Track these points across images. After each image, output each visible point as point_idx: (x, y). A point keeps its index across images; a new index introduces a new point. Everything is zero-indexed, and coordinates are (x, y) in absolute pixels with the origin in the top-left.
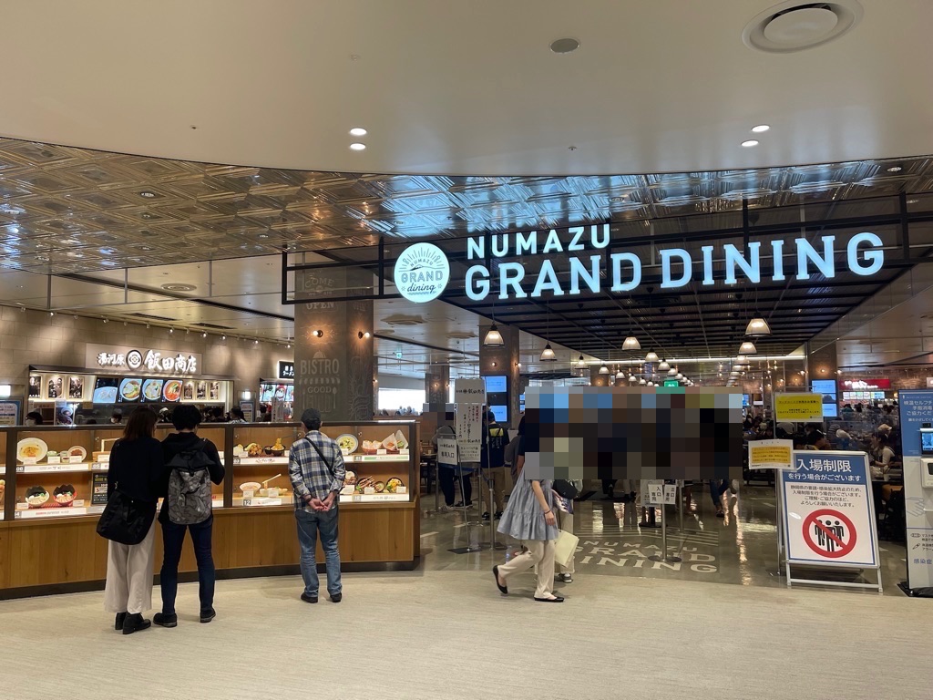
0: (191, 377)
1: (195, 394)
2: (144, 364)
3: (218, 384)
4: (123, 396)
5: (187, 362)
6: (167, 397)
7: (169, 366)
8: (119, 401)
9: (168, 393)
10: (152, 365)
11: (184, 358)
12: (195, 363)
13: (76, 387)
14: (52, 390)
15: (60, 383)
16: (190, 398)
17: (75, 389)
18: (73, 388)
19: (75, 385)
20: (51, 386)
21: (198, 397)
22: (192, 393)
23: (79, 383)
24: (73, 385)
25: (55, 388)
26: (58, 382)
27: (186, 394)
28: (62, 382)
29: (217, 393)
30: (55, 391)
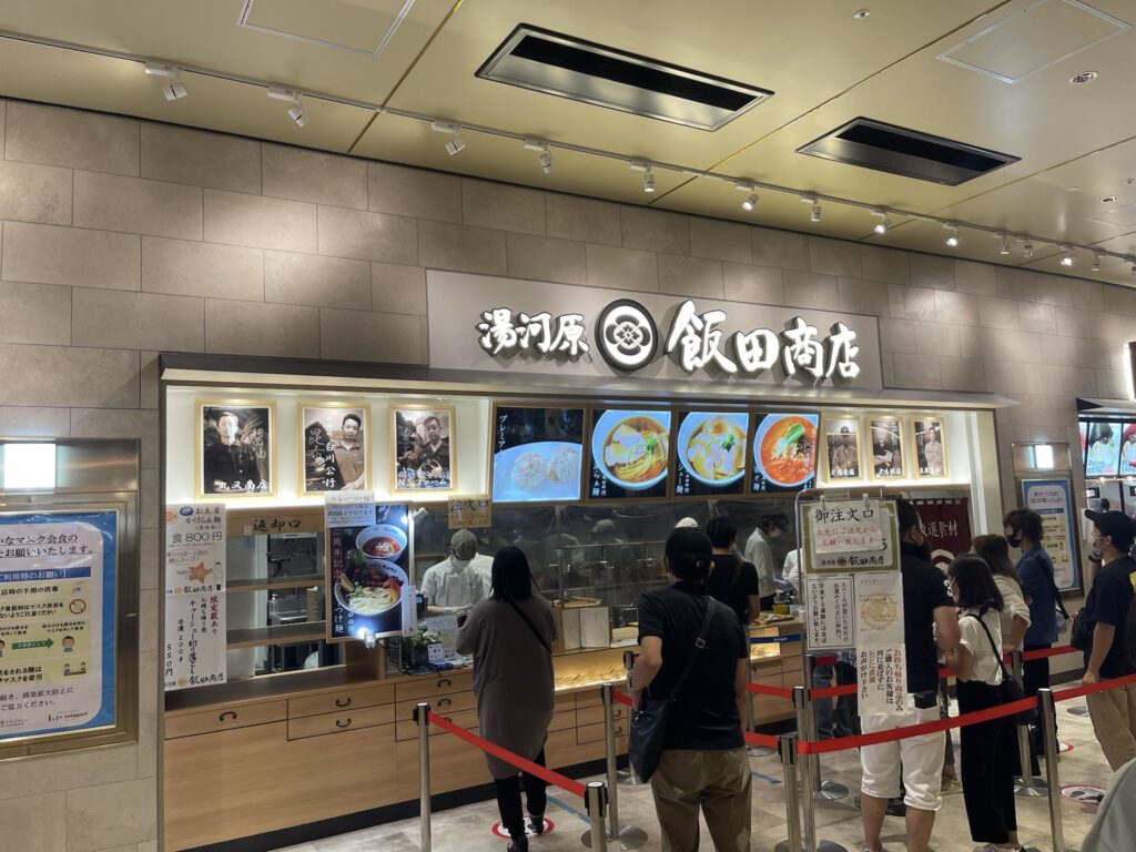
0: (845, 397)
1: (866, 459)
2: (665, 352)
3: (938, 424)
4: (607, 475)
5: (828, 345)
6: (771, 475)
7: (763, 358)
8: (596, 492)
9: (771, 461)
10: (699, 355)
11: (814, 331)
12: (856, 350)
13: (422, 446)
14: (320, 460)
15: (355, 432)
16: (852, 472)
17: (420, 455)
18: (411, 448)
19: (420, 438)
20: (315, 443)
21: (877, 468)
22: (855, 455)
23: (434, 428)
24: (412, 439)
25: (333, 452)
26: (347, 430)
27: (834, 461)
28: (364, 427)
29: (939, 453)
30: (335, 465)
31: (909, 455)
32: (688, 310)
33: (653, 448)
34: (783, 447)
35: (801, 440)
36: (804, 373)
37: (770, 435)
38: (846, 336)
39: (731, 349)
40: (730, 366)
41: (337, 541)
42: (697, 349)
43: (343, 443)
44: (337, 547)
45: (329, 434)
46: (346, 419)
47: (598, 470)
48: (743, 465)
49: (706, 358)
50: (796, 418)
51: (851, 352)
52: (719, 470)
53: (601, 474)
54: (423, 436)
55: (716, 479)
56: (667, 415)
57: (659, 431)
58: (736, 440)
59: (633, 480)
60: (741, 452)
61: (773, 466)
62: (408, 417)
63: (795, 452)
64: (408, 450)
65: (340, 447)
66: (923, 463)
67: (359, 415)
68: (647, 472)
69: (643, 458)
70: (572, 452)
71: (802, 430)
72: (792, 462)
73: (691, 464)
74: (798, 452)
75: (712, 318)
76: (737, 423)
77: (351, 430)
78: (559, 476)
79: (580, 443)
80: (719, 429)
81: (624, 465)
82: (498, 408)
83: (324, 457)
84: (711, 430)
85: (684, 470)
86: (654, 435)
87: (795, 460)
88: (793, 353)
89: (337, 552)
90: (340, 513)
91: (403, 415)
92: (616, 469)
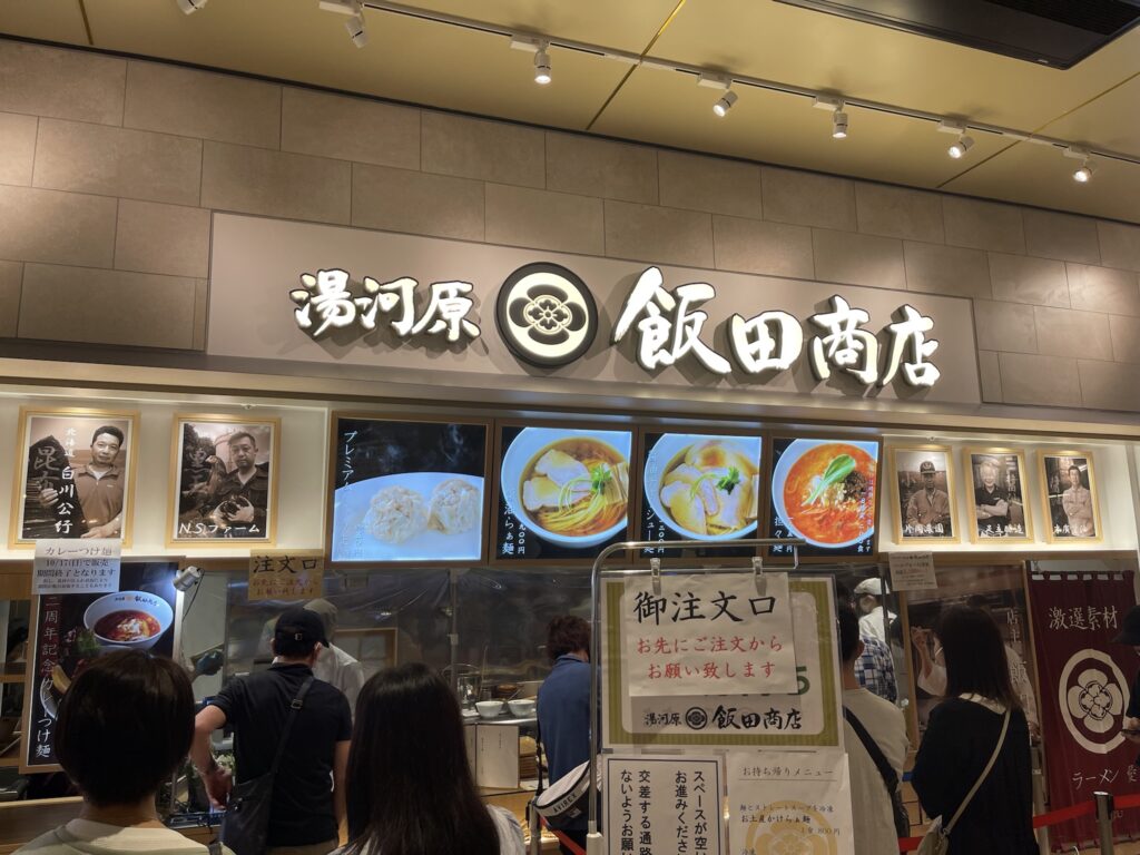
1: (964, 515)
2: (612, 343)
3: (1083, 461)
4: (526, 523)
5: (887, 338)
6: (803, 531)
7: (776, 354)
8: (508, 548)
9: (802, 509)
10: (668, 346)
11: (863, 317)
12: (932, 347)
13: (223, 475)
14: (50, 493)
15: (113, 452)
16: (940, 529)
17: (219, 488)
18: (206, 478)
19: (222, 464)
20: (45, 468)
21: (982, 523)
22: (945, 503)
23: (245, 449)
24: (209, 465)
25: (72, 481)
26: (100, 449)
27: (909, 512)
28: (128, 446)
29: (1087, 504)
30: (75, 500)
31: (1035, 507)
32: (651, 282)
33: (604, 486)
34: (820, 488)
35: (851, 479)
36: (846, 377)
37: (799, 469)
38: (917, 324)
39: (723, 341)
40: (720, 365)
41: (52, 616)
42: (664, 337)
43: (90, 468)
44: (51, 625)
45: (69, 454)
46: (98, 433)
47: (513, 517)
48: (754, 513)
49: (679, 352)
50: (841, 446)
51: (925, 349)
52: (717, 520)
53: (517, 523)
54: (225, 461)
55: (709, 533)
56: (625, 438)
57: (613, 460)
58: (743, 477)
59: (570, 533)
60: (750, 494)
61: (805, 517)
62: (202, 432)
63: (841, 497)
64: (200, 481)
65: (86, 474)
66: (1059, 517)
67: (120, 428)
68: (594, 521)
69: (587, 499)
70: (466, 491)
71: (852, 465)
72: (837, 511)
73: (668, 510)
74: (846, 496)
75: (690, 293)
76: (743, 452)
77: (106, 449)
78: (446, 523)
79: (481, 475)
80: (712, 459)
81: (555, 509)
82: (341, 421)
83: (57, 487)
84: (699, 461)
85: (656, 520)
86: (606, 467)
87: (841, 508)
88: (826, 348)
89: (50, 632)
90: (58, 573)
91: (196, 430)
92: (542, 516)
